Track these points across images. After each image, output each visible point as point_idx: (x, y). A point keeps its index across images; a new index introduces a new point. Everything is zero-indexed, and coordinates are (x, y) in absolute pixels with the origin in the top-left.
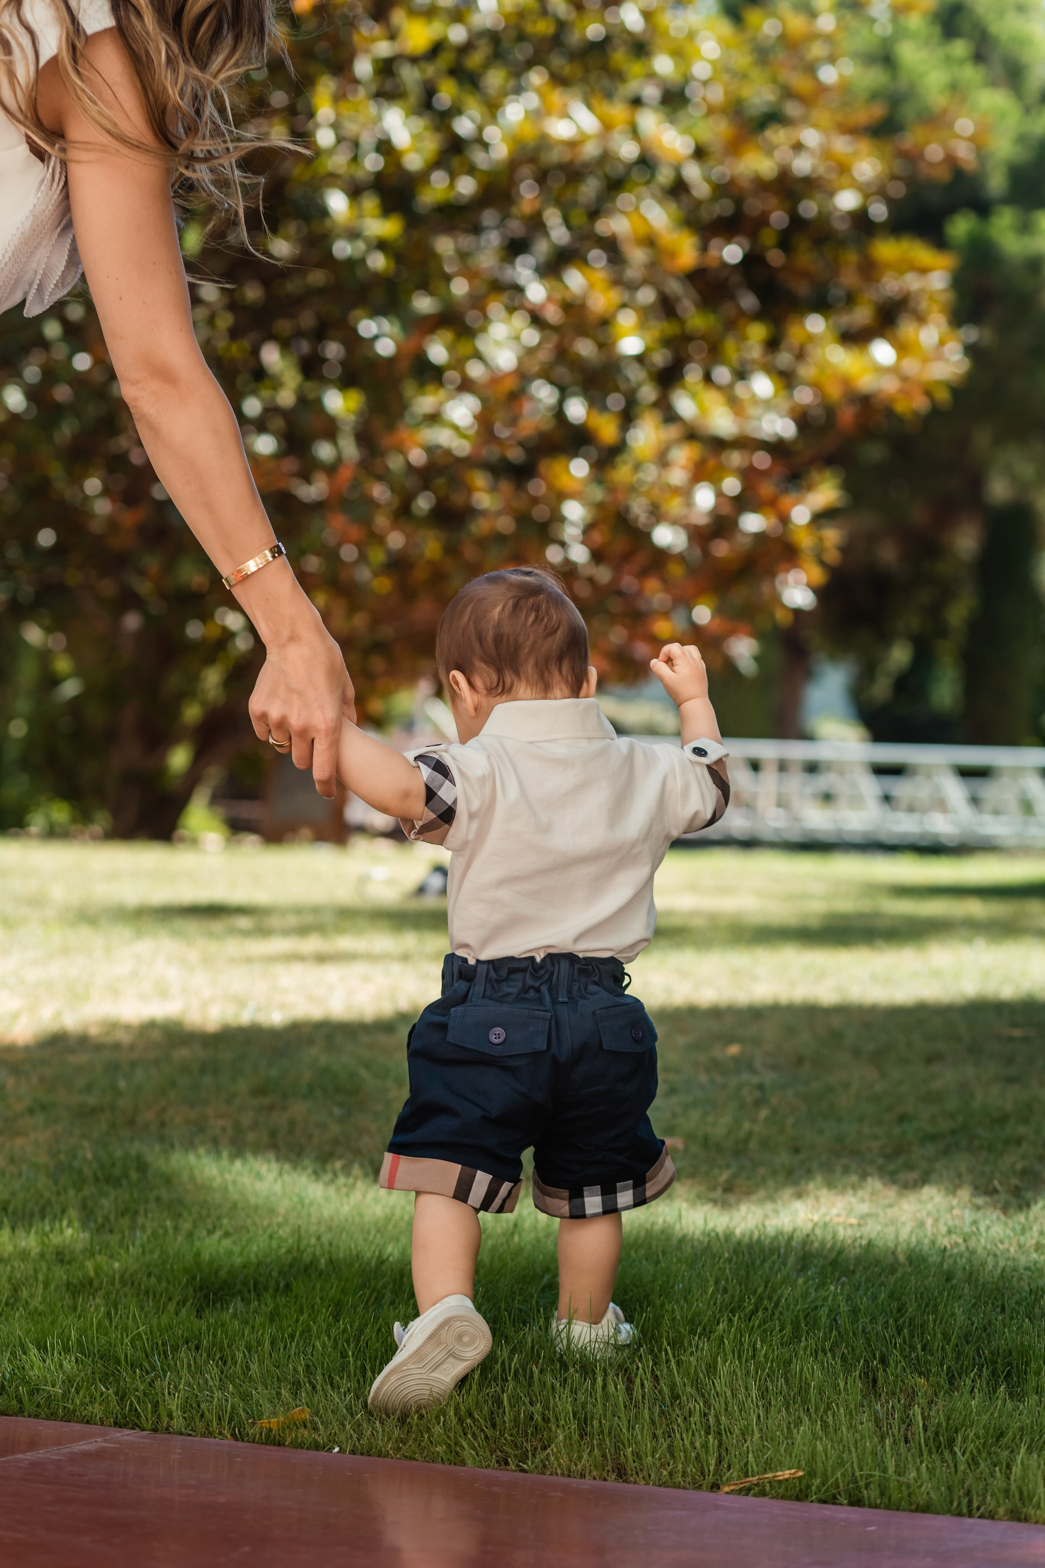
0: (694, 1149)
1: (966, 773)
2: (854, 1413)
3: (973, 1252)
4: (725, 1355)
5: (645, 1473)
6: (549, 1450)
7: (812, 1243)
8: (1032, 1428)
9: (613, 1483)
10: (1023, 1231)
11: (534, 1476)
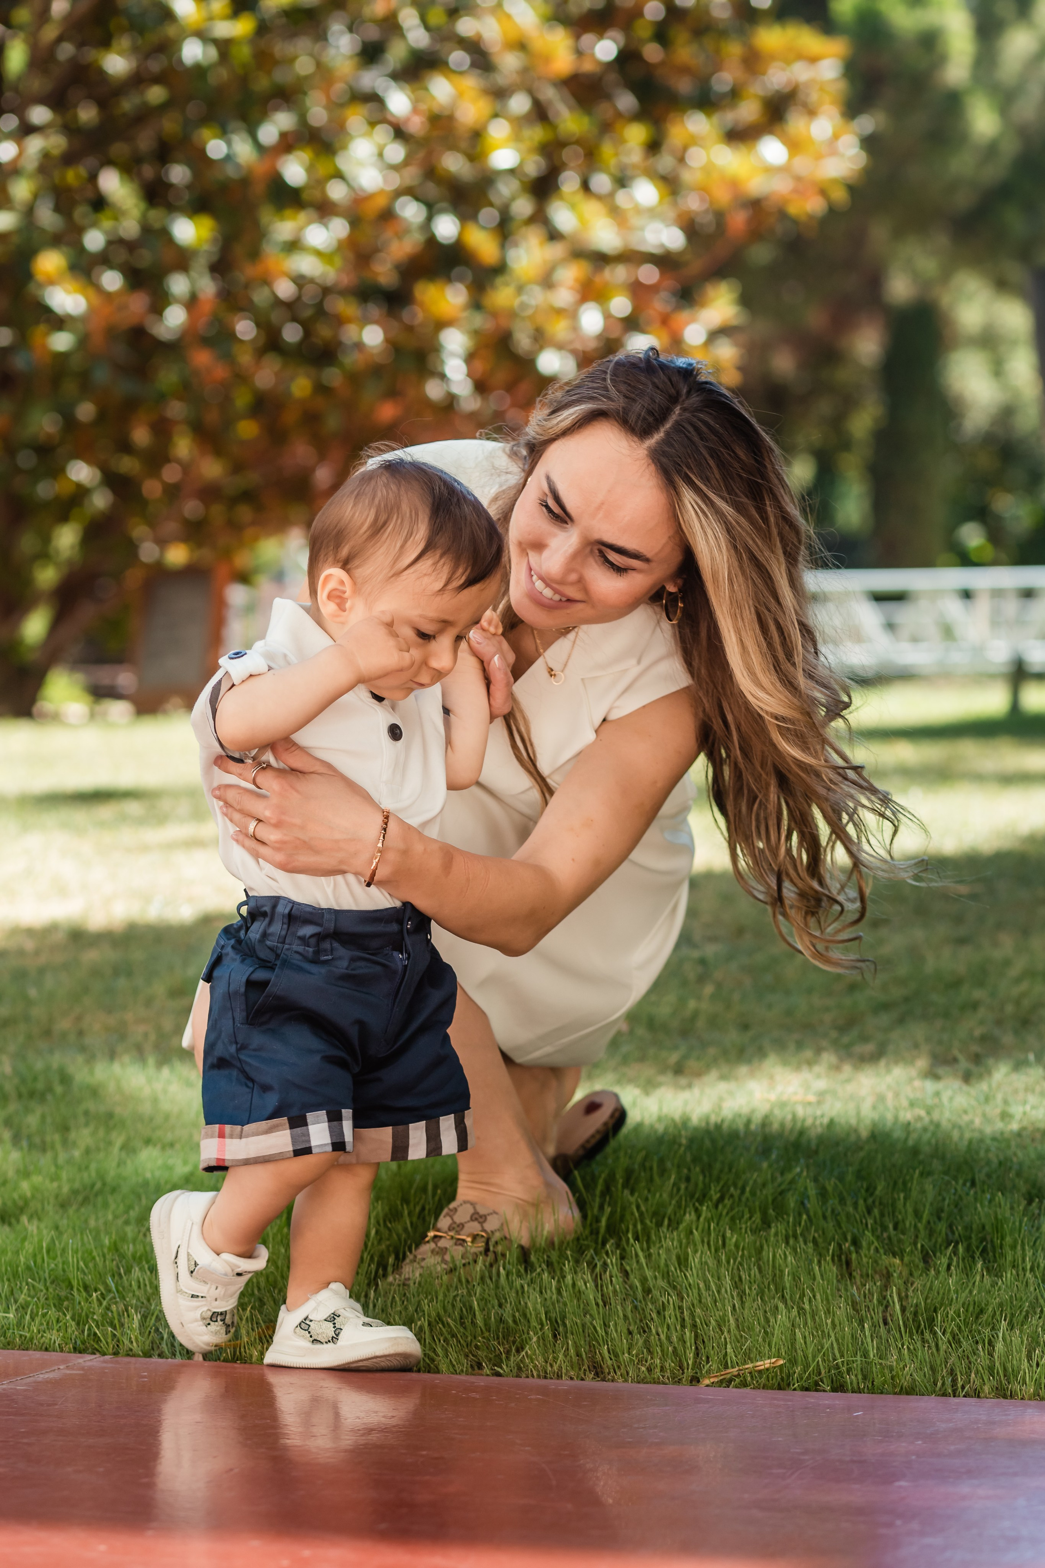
0: (641, 1031)
1: (880, 598)
2: (830, 1298)
3: (938, 1125)
4: (695, 1245)
5: (623, 1371)
6: (524, 1353)
7: (771, 1124)
8: (1012, 1303)
9: (590, 1383)
10: (987, 1099)
11: (511, 1380)
